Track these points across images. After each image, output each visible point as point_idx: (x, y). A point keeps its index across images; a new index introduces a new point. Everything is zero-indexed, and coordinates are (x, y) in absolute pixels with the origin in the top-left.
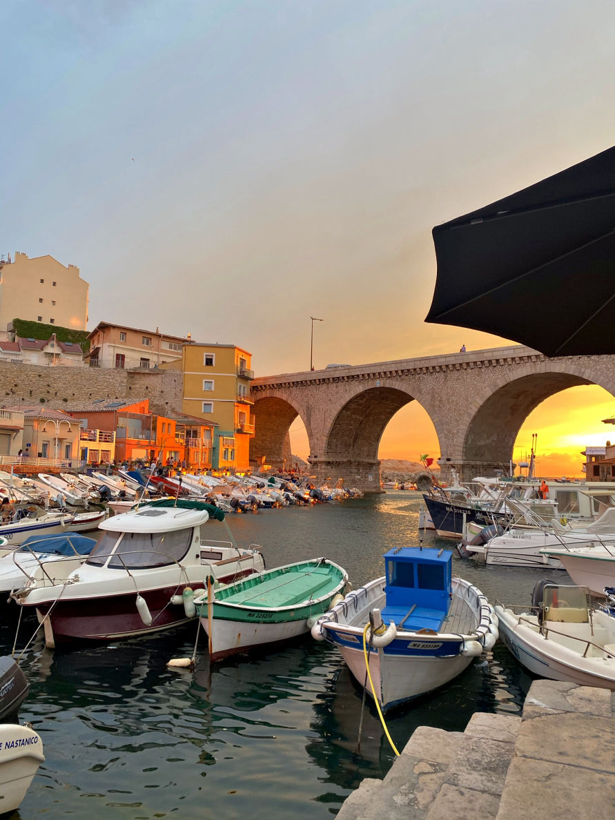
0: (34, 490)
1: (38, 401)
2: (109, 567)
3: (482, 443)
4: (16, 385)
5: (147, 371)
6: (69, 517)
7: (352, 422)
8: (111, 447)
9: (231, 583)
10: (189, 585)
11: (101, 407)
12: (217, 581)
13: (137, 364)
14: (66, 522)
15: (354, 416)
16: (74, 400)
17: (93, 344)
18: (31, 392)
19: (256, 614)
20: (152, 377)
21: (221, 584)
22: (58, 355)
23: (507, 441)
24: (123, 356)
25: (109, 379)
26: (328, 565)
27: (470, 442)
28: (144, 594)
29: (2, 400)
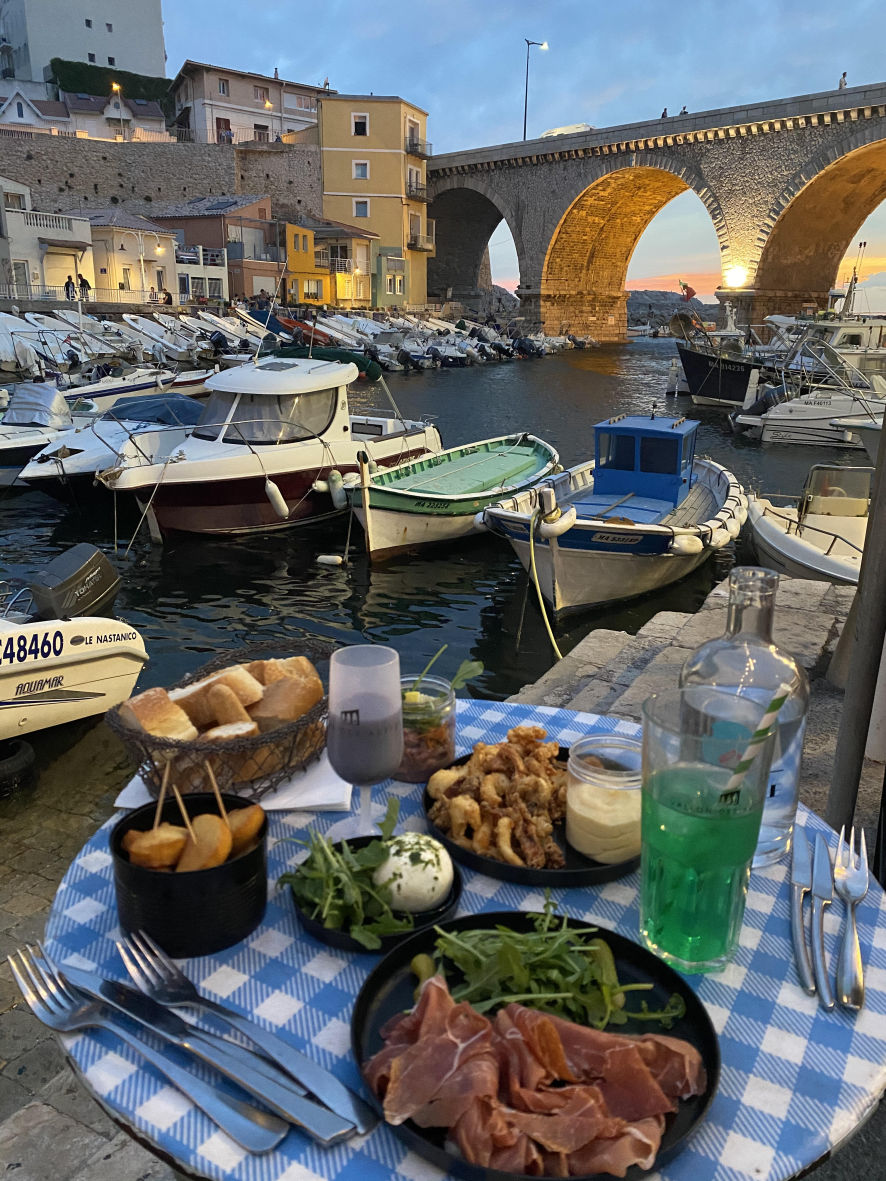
0: (117, 338)
1: (108, 201)
2: (225, 441)
3: (789, 261)
4: (72, 175)
5: (265, 148)
6: (168, 375)
7: (588, 229)
8: (221, 273)
9: (394, 465)
10: (336, 467)
11: (202, 209)
12: (374, 463)
13: (250, 136)
14: (165, 382)
15: (590, 219)
16: (161, 198)
17: (179, 101)
18: (96, 186)
19: (427, 504)
20: (273, 159)
21: (381, 467)
22: (127, 121)
23: (830, 256)
24: (227, 122)
25: (209, 162)
26: (531, 444)
27: (770, 260)
28: (275, 478)
29: (55, 201)
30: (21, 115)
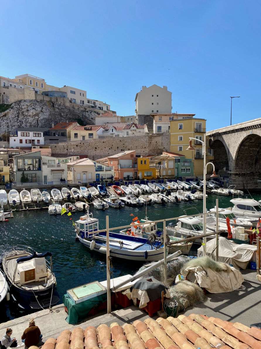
1: (120, 151)
4: (112, 145)
5: (156, 135)
16: (132, 149)
18: (118, 147)
20: (158, 137)
24: (160, 127)
25: (142, 140)
29: (108, 151)
30: (113, 131)
